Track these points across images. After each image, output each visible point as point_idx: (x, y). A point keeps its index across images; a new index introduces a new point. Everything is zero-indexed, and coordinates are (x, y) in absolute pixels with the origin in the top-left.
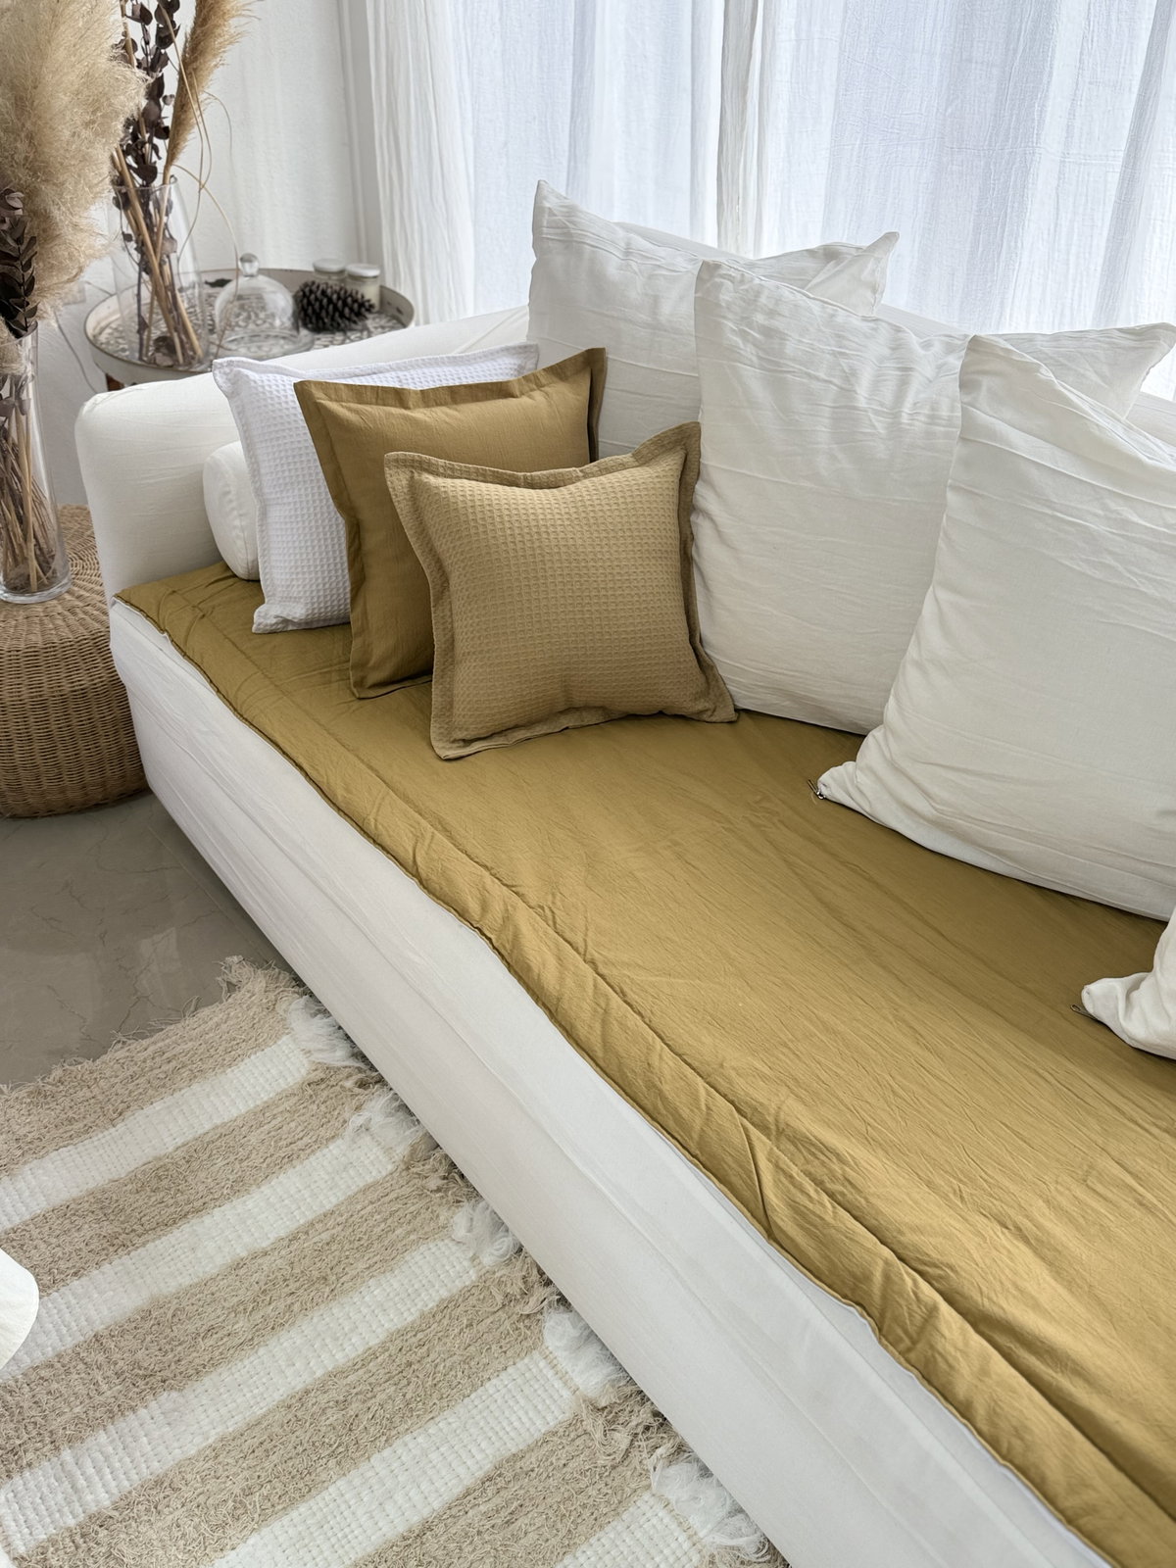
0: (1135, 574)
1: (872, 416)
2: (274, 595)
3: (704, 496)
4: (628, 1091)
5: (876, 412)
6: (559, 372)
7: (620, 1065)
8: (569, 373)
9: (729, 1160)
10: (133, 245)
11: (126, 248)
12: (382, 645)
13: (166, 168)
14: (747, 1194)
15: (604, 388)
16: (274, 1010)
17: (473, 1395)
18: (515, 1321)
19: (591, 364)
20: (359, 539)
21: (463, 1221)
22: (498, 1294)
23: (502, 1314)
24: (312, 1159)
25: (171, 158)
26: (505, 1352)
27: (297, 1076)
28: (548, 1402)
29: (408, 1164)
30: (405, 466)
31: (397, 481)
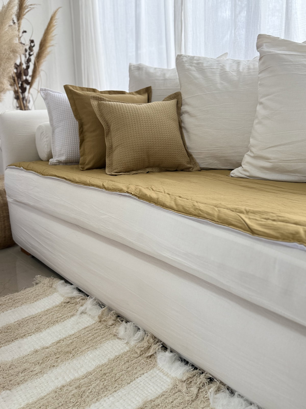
6: (139, 92)
8: (142, 93)
9: (231, 219)
12: (89, 158)
13: (29, 89)
14: (241, 226)
16: (52, 287)
17: (131, 383)
18: (145, 359)
19: (148, 91)
20: (82, 128)
21: (122, 329)
22: (139, 352)
23: (140, 358)
24: (65, 321)
25: (30, 87)
26: (143, 369)
27: (60, 302)
28: (162, 383)
29: (100, 317)
30: (96, 100)
31: (94, 103)
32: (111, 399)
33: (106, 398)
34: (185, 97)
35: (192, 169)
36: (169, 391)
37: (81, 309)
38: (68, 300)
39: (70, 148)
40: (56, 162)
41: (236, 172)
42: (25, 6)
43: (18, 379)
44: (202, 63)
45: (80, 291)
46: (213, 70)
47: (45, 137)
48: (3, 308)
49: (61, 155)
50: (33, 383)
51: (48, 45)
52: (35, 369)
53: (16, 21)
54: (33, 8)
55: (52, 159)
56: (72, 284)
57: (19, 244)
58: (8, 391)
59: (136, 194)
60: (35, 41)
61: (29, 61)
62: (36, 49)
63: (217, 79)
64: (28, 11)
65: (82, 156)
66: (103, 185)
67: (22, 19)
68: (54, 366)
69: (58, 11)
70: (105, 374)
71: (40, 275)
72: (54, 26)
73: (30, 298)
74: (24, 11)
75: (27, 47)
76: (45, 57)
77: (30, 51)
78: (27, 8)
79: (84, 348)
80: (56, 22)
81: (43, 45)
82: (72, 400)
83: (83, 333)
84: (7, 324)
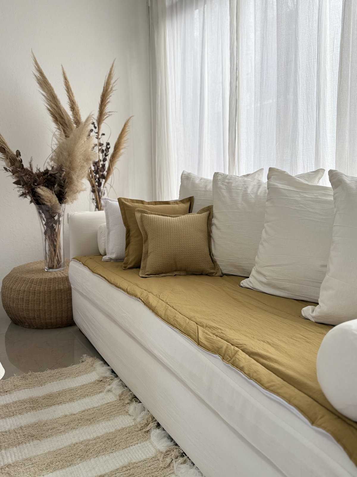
0: (307, 207)
1: (251, 195)
2: (109, 253)
3: (214, 221)
4: (169, 322)
5: (252, 194)
6: (182, 201)
7: (168, 318)
8: (185, 202)
9: (191, 331)
10: (95, 201)
12: (131, 259)
13: (104, 184)
14: (194, 337)
15: (193, 205)
16: (92, 366)
17: (126, 449)
18: (143, 433)
19: (190, 200)
20: (129, 233)
21: (133, 407)
22: (139, 427)
23: (140, 432)
24: (94, 396)
25: (105, 182)
26: (138, 440)
27: (95, 380)
28: (148, 452)
29: (120, 396)
30: (140, 212)
31: (138, 215)
32: (107, 457)
33: (103, 456)
34: (215, 211)
35: (215, 274)
36: (150, 459)
37: (109, 387)
38: (101, 379)
39: (120, 248)
40: (107, 259)
41: (244, 283)
42: (105, 113)
43: (47, 434)
44: (231, 183)
45: (113, 372)
46: (238, 191)
47: (103, 236)
48: (51, 380)
49: (112, 253)
50: (57, 438)
51: (122, 147)
52: (61, 429)
53: (96, 125)
54: (111, 115)
55: (106, 256)
56: (109, 366)
57: (77, 325)
58: (39, 441)
59: (144, 301)
60: (110, 144)
61: (105, 160)
62: (111, 151)
63: (240, 199)
64: (107, 117)
65: (126, 256)
66: (127, 289)
67: (101, 123)
68: (74, 428)
69: (130, 119)
70: (109, 439)
71: (86, 354)
72: (127, 131)
73: (73, 373)
74: (104, 117)
75: (104, 148)
76: (119, 157)
77: (106, 152)
78: (107, 115)
79: (101, 419)
80: (129, 128)
81: (117, 147)
82: (79, 454)
83: (104, 407)
84: (50, 393)
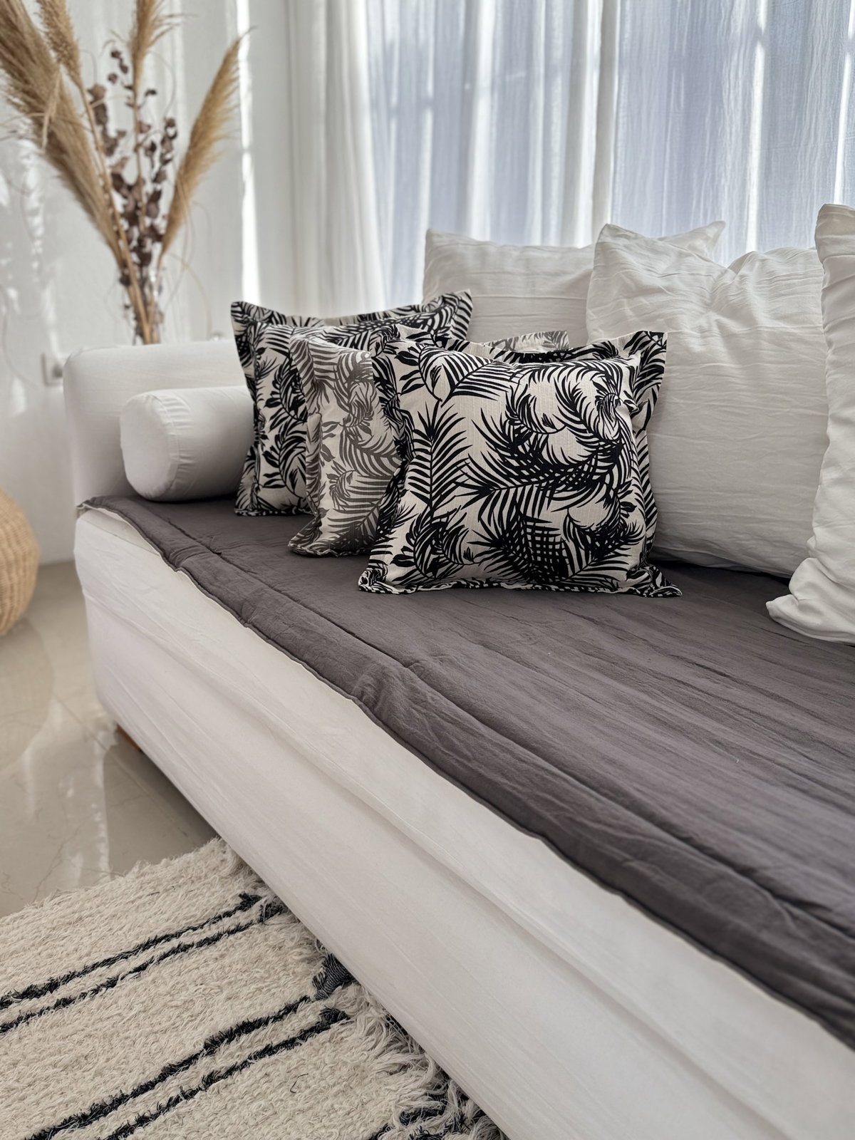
10: (131, 315)
11: (126, 317)
13: (161, 257)
25: (164, 249)
42: (155, 20)
51: (216, 133)
54: (175, 25)
60: (178, 123)
61: (158, 178)
62: (181, 146)
64: (162, 34)
67: (144, 55)
74: (151, 34)
76: (207, 167)
77: (164, 150)
78: (161, 25)
81: (200, 134)
